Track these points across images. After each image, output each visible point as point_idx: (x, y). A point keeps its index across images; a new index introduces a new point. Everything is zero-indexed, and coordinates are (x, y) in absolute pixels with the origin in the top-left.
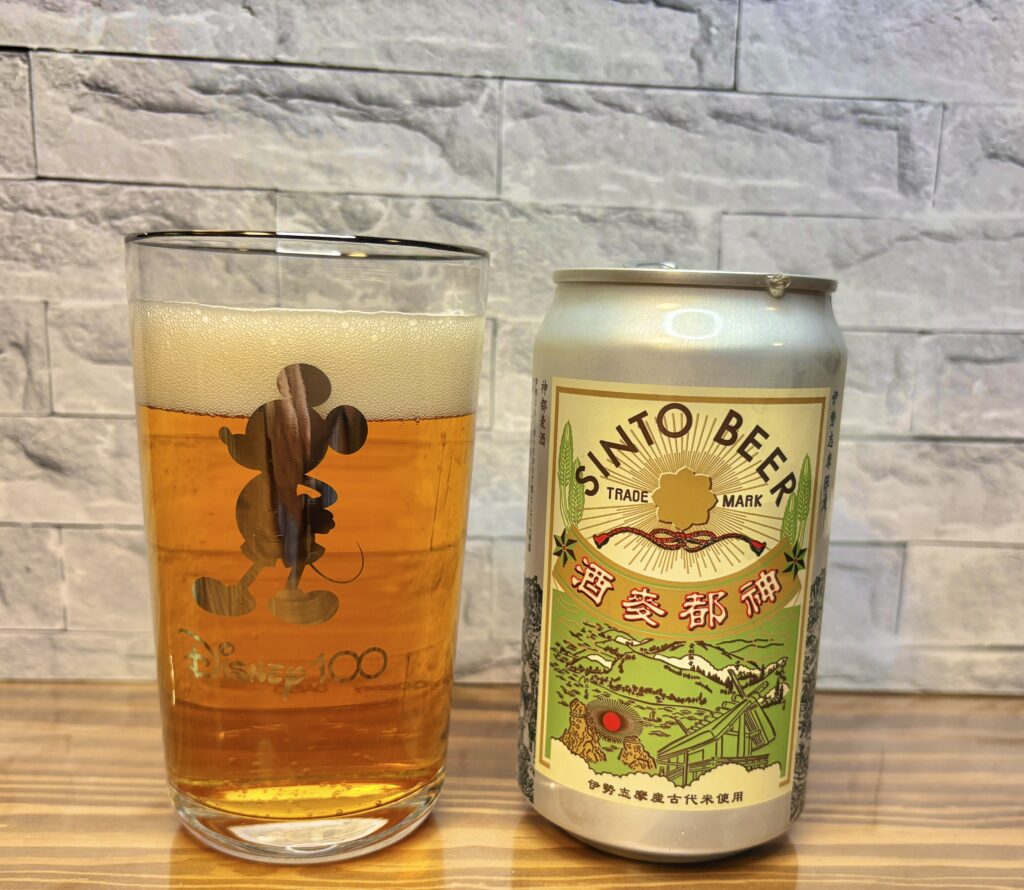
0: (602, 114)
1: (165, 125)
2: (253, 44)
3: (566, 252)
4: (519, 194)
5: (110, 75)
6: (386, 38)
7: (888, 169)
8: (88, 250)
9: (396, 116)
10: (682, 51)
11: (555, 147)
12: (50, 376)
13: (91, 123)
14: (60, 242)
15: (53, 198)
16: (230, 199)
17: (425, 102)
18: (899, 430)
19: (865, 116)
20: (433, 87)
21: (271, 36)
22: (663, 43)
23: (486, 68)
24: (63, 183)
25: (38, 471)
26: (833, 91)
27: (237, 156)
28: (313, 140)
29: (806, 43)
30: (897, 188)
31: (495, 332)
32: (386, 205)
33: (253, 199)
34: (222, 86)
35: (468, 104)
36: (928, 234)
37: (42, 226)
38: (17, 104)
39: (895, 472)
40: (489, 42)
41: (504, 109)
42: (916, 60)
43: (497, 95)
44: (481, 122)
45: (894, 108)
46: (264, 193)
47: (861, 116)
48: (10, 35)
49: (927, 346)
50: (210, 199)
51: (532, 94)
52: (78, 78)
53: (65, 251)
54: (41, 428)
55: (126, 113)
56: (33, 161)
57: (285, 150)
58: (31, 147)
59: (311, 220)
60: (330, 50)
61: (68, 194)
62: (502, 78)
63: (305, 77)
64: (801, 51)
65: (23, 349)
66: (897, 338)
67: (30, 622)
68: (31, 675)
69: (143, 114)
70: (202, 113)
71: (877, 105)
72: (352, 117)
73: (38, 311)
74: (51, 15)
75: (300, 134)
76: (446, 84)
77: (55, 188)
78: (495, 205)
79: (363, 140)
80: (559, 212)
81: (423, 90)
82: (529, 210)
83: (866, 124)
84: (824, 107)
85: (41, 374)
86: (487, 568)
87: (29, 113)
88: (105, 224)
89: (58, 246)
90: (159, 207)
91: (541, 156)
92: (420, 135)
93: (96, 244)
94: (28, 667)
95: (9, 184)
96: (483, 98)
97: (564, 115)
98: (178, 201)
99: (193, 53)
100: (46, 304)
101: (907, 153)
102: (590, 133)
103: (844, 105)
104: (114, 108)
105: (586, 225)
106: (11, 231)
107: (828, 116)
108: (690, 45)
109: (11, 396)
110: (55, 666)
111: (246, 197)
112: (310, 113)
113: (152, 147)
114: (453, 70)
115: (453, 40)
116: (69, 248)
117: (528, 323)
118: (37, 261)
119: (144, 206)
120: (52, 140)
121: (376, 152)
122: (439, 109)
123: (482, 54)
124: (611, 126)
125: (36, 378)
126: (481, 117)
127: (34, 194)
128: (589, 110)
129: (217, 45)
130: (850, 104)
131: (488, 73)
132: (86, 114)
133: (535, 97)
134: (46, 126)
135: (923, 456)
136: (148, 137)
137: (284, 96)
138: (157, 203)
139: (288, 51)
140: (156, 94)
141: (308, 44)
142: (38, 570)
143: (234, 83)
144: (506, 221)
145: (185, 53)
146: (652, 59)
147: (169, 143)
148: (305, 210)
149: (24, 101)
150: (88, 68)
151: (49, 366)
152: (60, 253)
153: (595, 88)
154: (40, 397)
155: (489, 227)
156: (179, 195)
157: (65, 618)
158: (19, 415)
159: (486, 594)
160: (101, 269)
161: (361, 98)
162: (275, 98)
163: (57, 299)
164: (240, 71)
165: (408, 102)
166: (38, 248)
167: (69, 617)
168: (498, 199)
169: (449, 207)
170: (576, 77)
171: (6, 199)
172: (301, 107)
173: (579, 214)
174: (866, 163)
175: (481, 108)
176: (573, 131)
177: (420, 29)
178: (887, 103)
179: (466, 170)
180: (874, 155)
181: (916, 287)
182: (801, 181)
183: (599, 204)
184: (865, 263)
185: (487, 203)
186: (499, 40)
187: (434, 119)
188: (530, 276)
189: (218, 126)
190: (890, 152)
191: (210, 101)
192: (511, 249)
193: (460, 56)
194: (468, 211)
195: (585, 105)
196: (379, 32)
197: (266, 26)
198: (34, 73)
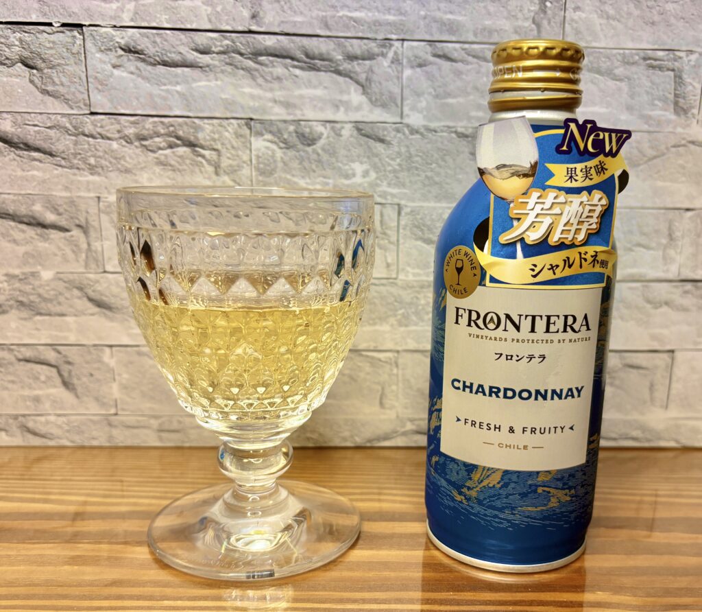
0: (471, 63)
1: (176, 75)
2: (234, 19)
3: (447, 158)
4: (415, 119)
5: (139, 42)
6: (324, 14)
7: (667, 98)
8: (125, 161)
9: (332, 67)
10: (527, 19)
11: (439, 87)
12: (102, 245)
13: (127, 75)
14: (107, 156)
15: (102, 127)
16: (220, 125)
17: (352, 58)
18: (670, 276)
19: (652, 61)
20: (356, 47)
21: (246, 13)
22: (513, 14)
23: (392, 33)
24: (108, 116)
25: (97, 310)
26: (630, 45)
27: (223, 96)
28: (276, 85)
29: (612, 12)
30: (672, 110)
31: (399, 214)
32: (326, 128)
33: (236, 126)
34: (213, 49)
35: (380, 58)
36: (693, 143)
37: (95, 146)
38: (76, 63)
39: (667, 303)
40: (394, 15)
41: (405, 61)
42: (687, 22)
43: (400, 52)
44: (389, 70)
45: (672, 56)
46: (243, 122)
47: (649, 62)
48: (70, 16)
49: (690, 218)
50: (207, 126)
51: (423, 50)
52: (117, 45)
53: (111, 163)
54: (97, 282)
55: (149, 68)
56: (88, 102)
57: (257, 92)
58: (86, 92)
59: (276, 139)
60: (286, 22)
61: (112, 124)
62: (403, 40)
63: (270, 41)
64: (608, 18)
65: (84, 228)
66: (671, 214)
67: (94, 409)
68: (95, 443)
69: (161, 69)
70: (201, 67)
71: (661, 54)
72: (302, 68)
73: (93, 203)
75: (266, 80)
76: (365, 44)
77: (102, 120)
78: (399, 127)
79: (309, 85)
80: (442, 131)
81: (350, 49)
82: (422, 130)
83: (653, 67)
84: (624, 56)
85: (97, 245)
86: (395, 371)
87: (84, 70)
88: (137, 144)
89: (106, 160)
90: (173, 132)
91: (430, 94)
92: (347, 79)
93: (131, 157)
94: (94, 438)
95: (72, 117)
96: (391, 55)
97: (446, 65)
98: (185, 128)
99: (194, 26)
100: (99, 198)
101: (681, 87)
102: (464, 77)
103: (637, 54)
104: (141, 65)
105: (461, 139)
106: (74, 149)
107: (627, 62)
108: (532, 14)
109: (78, 261)
110: (111, 437)
111: (231, 123)
112: (274, 66)
113: (167, 91)
114: (369, 36)
115: (370, 14)
116: (114, 161)
117: (422, 207)
118: (92, 169)
119: (162, 131)
120: (100, 87)
121: (319, 92)
122: (360, 61)
123: (389, 24)
124: (478, 72)
125: (93, 248)
126: (389, 66)
127: (89, 124)
128: (462, 61)
129: (210, 21)
130: (642, 54)
131: (394, 37)
132: (122, 69)
133: (427, 53)
134: (96, 78)
135: (686, 292)
136: (165, 85)
137: (256, 54)
138: (171, 129)
139: (258, 24)
140: (169, 55)
141: (271, 18)
142: (97, 375)
143: (221, 46)
144: (407, 138)
145: (189, 26)
146: (506, 25)
147: (178, 88)
148: (270, 132)
149: (81, 61)
150: (123, 38)
151: (102, 241)
152: (108, 164)
153: (466, 46)
154: (96, 260)
155: (395, 142)
156: (186, 123)
157: (116, 406)
158: (83, 273)
159: (394, 387)
160: (135, 175)
161: (307, 56)
162: (250, 56)
163: (106, 195)
164: (226, 38)
165: (340, 57)
166: (92, 161)
167: (119, 407)
168: (401, 123)
169: (367, 129)
170: (454, 39)
171: (70, 128)
172: (267, 62)
173: (456, 132)
174: (652, 94)
175: (389, 61)
176: (452, 75)
177: (348, 7)
178: (667, 52)
179: (379, 103)
180: (658, 89)
181: (684, 179)
182: (607, 108)
183: (470, 125)
184: (650, 163)
185: (394, 126)
186: (401, 14)
187: (358, 69)
188: (423, 175)
189: (212, 76)
190: (668, 86)
191: (205, 59)
192: (410, 157)
193: (375, 25)
194: (381, 132)
195: (460, 58)
196: (319, 10)
197: (242, 6)
198: (87, 42)
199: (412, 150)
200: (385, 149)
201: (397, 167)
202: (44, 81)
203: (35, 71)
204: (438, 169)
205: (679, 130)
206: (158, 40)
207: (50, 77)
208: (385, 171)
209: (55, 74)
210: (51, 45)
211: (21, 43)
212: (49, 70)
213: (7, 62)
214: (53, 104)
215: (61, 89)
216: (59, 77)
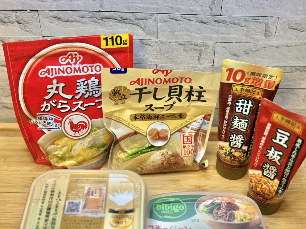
0: (184, 21)
1: (73, 25)
3: (174, 51)
5: (58, 15)
6: (128, 5)
7: (262, 32)
9: (131, 22)
10: (207, 7)
11: (172, 29)
13: (55, 25)
17: (138, 19)
20: (140, 16)
21: (98, 5)
22: (201, 5)
23: (154, 11)
26: (248, 15)
28: (110, 28)
29: (241, 4)
30: (264, 36)
31: (156, 67)
34: (86, 17)
35: (149, 19)
36: (272, 46)
38: (36, 22)
40: (155, 5)
41: (159, 20)
42: (272, 7)
43: (157, 17)
44: (153, 23)
47: (255, 20)
48: (33, 7)
51: (166, 17)
52: (51, 16)
55: (63, 23)
56: (41, 33)
57: (103, 30)
58: (40, 30)
60: (113, 8)
63: (107, 14)
64: (239, 6)
69: (67, 23)
70: (82, 22)
71: (260, 18)
72: (119, 23)
74: (43, 3)
75: (106, 26)
76: (143, 15)
79: (122, 28)
80: (173, 43)
81: (138, 16)
82: (165, 42)
83: (257, 22)
84: (245, 19)
87: (39, 24)
91: (168, 31)
92: (137, 26)
95: (36, 38)
96: (153, 18)
97: (175, 22)
99: (79, 10)
101: (268, 28)
102: (181, 25)
104: (59, 22)
105: (180, 45)
107: (246, 21)
108: (209, 5)
112: (109, 22)
113: (70, 30)
114: (145, 12)
115: (145, 5)
117: (165, 65)
120: (45, 29)
121: (126, 30)
122: (142, 20)
123: (153, 8)
124: (187, 24)
129: (85, 8)
130: (252, 18)
132: (53, 23)
134: (44, 26)
136: (69, 28)
137: (102, 18)
139: (102, 8)
140: (70, 19)
141: (107, 7)
143: (89, 16)
144: (159, 45)
145: (77, 10)
146: (198, 9)
147: (74, 29)
149: (38, 21)
150: (53, 13)
153: (183, 15)
155: (155, 46)
161: (122, 18)
162: (100, 19)
164: (91, 13)
165: (134, 19)
168: (157, 40)
169: (144, 42)
172: (106, 21)
173: (178, 43)
174: (256, 31)
175: (153, 20)
176: (177, 25)
177: (136, 3)
178: (263, 17)
179: (149, 34)
180: (258, 29)
181: (267, 57)
182: (237, 35)
183: (184, 41)
184: (253, 53)
185: (155, 41)
186: (157, 5)
187: (141, 23)
188: (166, 56)
189: (86, 25)
190: (263, 28)
191: (83, 20)
192: (161, 50)
193: (147, 9)
194: (150, 42)
195: (180, 19)
196: (126, 4)
197: (97, 3)
198: (39, 15)
199: (161, 48)
200: (151, 48)
201: (156, 53)
202: (25, 27)
203: (21, 25)
204: (171, 54)
205: (266, 42)
206: (66, 14)
207: (27, 26)
208: (151, 54)
209: (29, 25)
210: (27, 17)
211: (16, 16)
212: (27, 24)
213: (11, 22)
214: (29, 34)
215: (31, 30)
216: (30, 26)
